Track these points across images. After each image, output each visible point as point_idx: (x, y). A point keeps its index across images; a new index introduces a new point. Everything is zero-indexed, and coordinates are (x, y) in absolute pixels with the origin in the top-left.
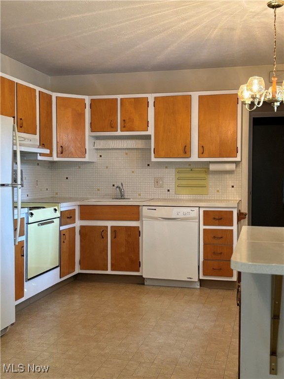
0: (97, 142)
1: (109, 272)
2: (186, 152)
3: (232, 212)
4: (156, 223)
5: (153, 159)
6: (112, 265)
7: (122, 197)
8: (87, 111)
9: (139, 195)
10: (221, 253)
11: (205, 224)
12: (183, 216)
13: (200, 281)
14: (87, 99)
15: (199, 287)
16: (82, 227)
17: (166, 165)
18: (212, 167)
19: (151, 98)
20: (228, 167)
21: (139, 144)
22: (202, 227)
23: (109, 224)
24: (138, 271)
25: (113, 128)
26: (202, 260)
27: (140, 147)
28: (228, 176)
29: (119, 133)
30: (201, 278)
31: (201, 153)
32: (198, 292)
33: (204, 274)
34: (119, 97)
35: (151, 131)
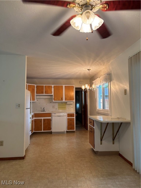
0: (37, 96)
1: (43, 131)
2: (62, 99)
3: (74, 114)
4: (56, 117)
5: (53, 101)
6: (43, 129)
7: (44, 111)
8: (35, 88)
9: (48, 110)
10: (72, 124)
11: (68, 117)
12: (63, 115)
13: (67, 131)
14: (35, 85)
15: (66, 133)
16: (35, 119)
17: (56, 102)
18: (68, 103)
19: (53, 86)
20: (71, 103)
21: (49, 97)
22: (67, 118)
23: (43, 118)
24: (51, 130)
25: (43, 93)
26: (67, 126)
27: (49, 98)
28: (71, 105)
29: (44, 94)
30: (67, 130)
31: (66, 99)
32: (66, 134)
33: (68, 130)
34: (44, 85)
35: (53, 94)
